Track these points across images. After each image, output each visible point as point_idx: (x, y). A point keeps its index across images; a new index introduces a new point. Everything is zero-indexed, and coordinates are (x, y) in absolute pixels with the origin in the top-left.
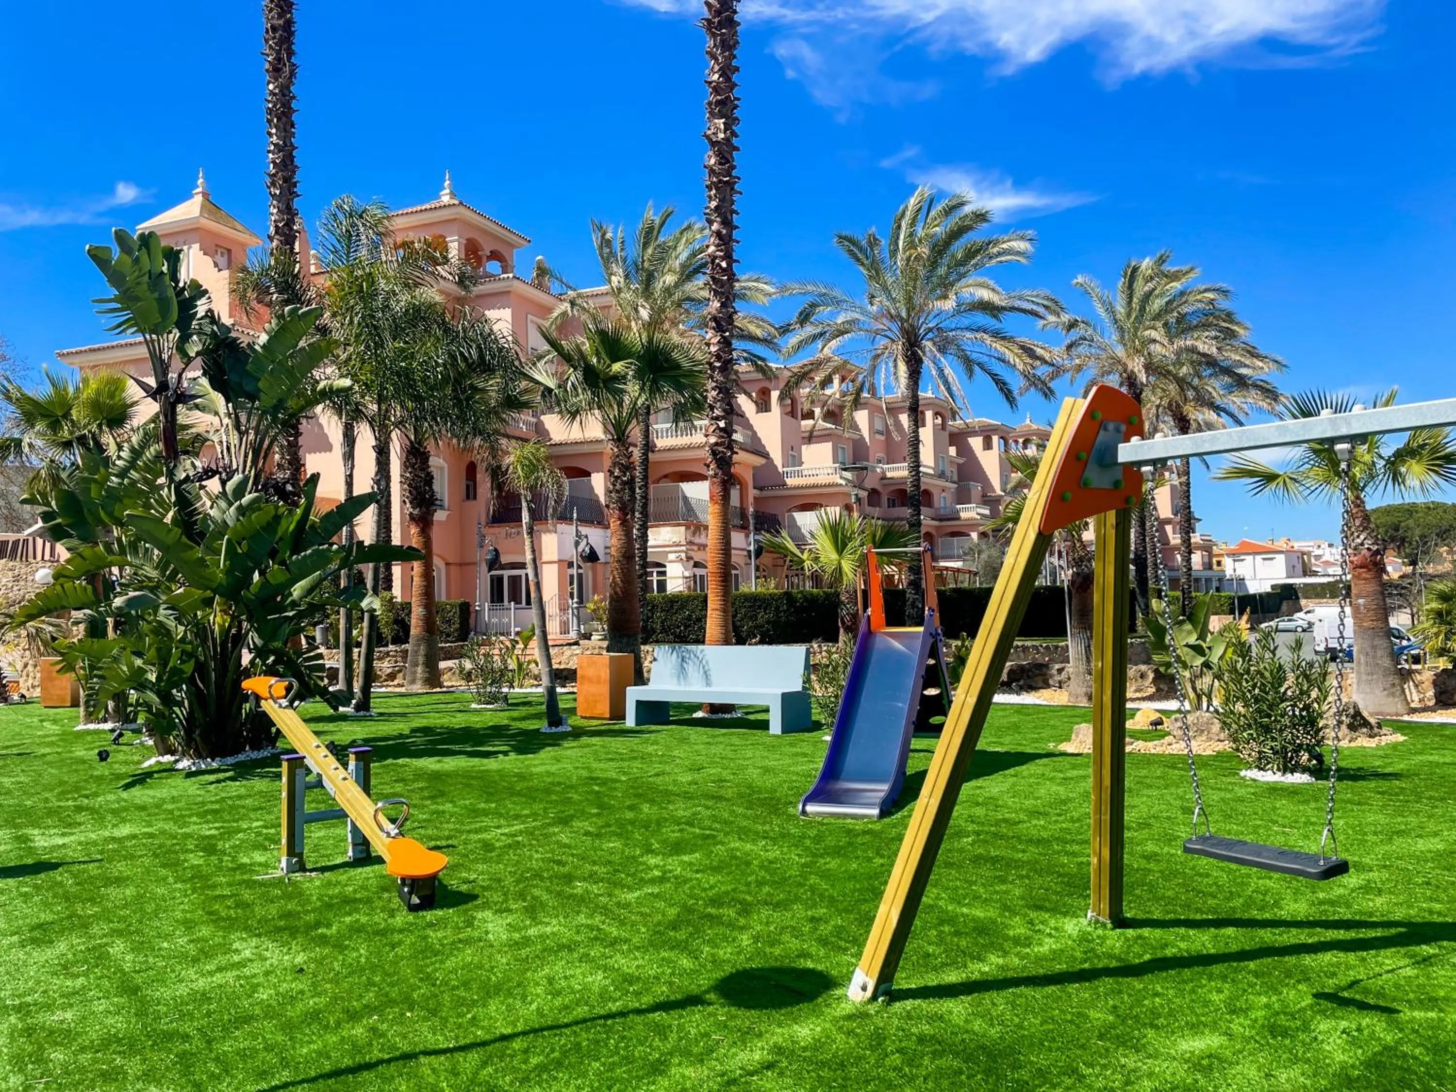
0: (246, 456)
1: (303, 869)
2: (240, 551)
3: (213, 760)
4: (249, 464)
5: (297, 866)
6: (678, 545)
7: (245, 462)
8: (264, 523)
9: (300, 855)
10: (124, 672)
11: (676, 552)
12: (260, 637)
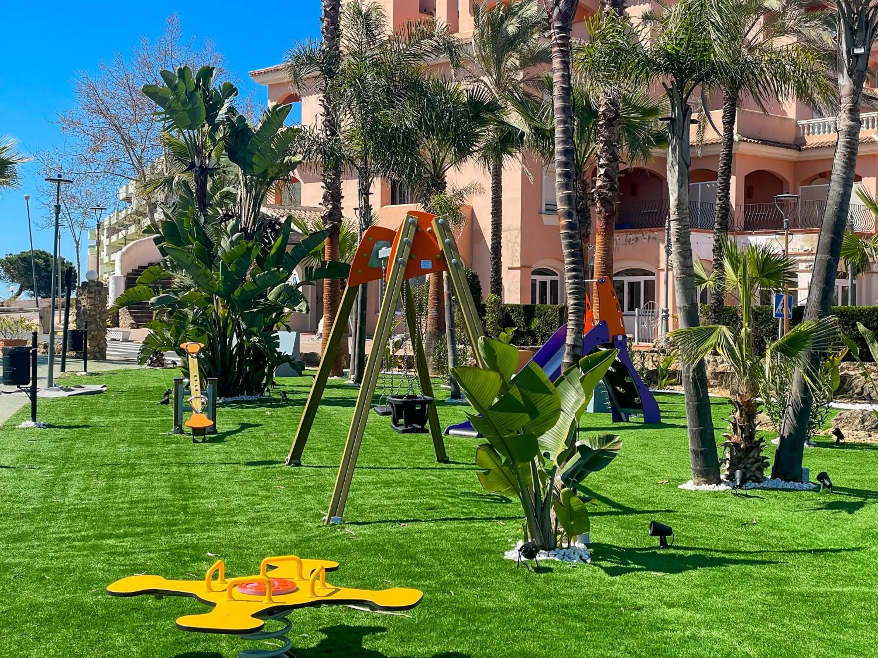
0: (249, 206)
1: (182, 432)
2: (229, 270)
3: (220, 398)
4: (251, 211)
5: (179, 431)
6: (808, 254)
7: (249, 209)
8: (242, 253)
9: (181, 426)
10: (158, 340)
11: (806, 261)
12: (245, 324)
